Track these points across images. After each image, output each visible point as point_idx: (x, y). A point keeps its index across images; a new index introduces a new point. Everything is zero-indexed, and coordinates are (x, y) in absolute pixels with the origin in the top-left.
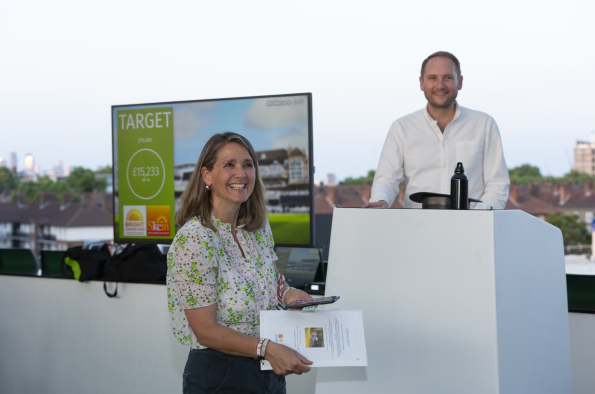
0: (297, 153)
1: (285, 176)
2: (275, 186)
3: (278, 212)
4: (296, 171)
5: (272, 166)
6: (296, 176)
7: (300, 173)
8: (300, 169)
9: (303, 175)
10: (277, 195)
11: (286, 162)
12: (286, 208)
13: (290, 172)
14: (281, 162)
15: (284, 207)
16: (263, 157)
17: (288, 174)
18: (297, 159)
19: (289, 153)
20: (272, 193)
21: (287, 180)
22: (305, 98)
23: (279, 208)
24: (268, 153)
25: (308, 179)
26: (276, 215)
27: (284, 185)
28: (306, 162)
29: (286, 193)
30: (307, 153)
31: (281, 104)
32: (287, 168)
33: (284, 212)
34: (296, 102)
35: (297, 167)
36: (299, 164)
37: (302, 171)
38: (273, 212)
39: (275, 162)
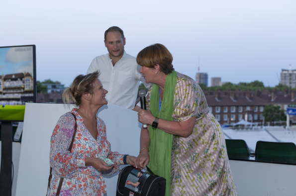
0: (28, 75)
1: (23, 87)
2: (19, 91)
3: (20, 104)
4: (28, 84)
5: (17, 81)
6: (28, 86)
7: (29, 85)
8: (29, 83)
9: (31, 86)
10: (19, 96)
11: (23, 79)
12: (23, 103)
13: (25, 84)
14: (21, 79)
15: (22, 102)
16: (13, 77)
17: (24, 86)
18: (28, 78)
19: (25, 75)
20: (17, 95)
21: (24, 89)
22: (32, 47)
23: (20, 102)
24: (16, 75)
25: (33, 88)
26: (19, 106)
27: (22, 91)
28: (32, 80)
29: (23, 95)
30: (33, 75)
31: (21, 50)
32: (24, 82)
33: (22, 104)
34: (28, 50)
35: (28, 82)
36: (29, 80)
37: (30, 84)
38: (18, 104)
39: (19, 79)
